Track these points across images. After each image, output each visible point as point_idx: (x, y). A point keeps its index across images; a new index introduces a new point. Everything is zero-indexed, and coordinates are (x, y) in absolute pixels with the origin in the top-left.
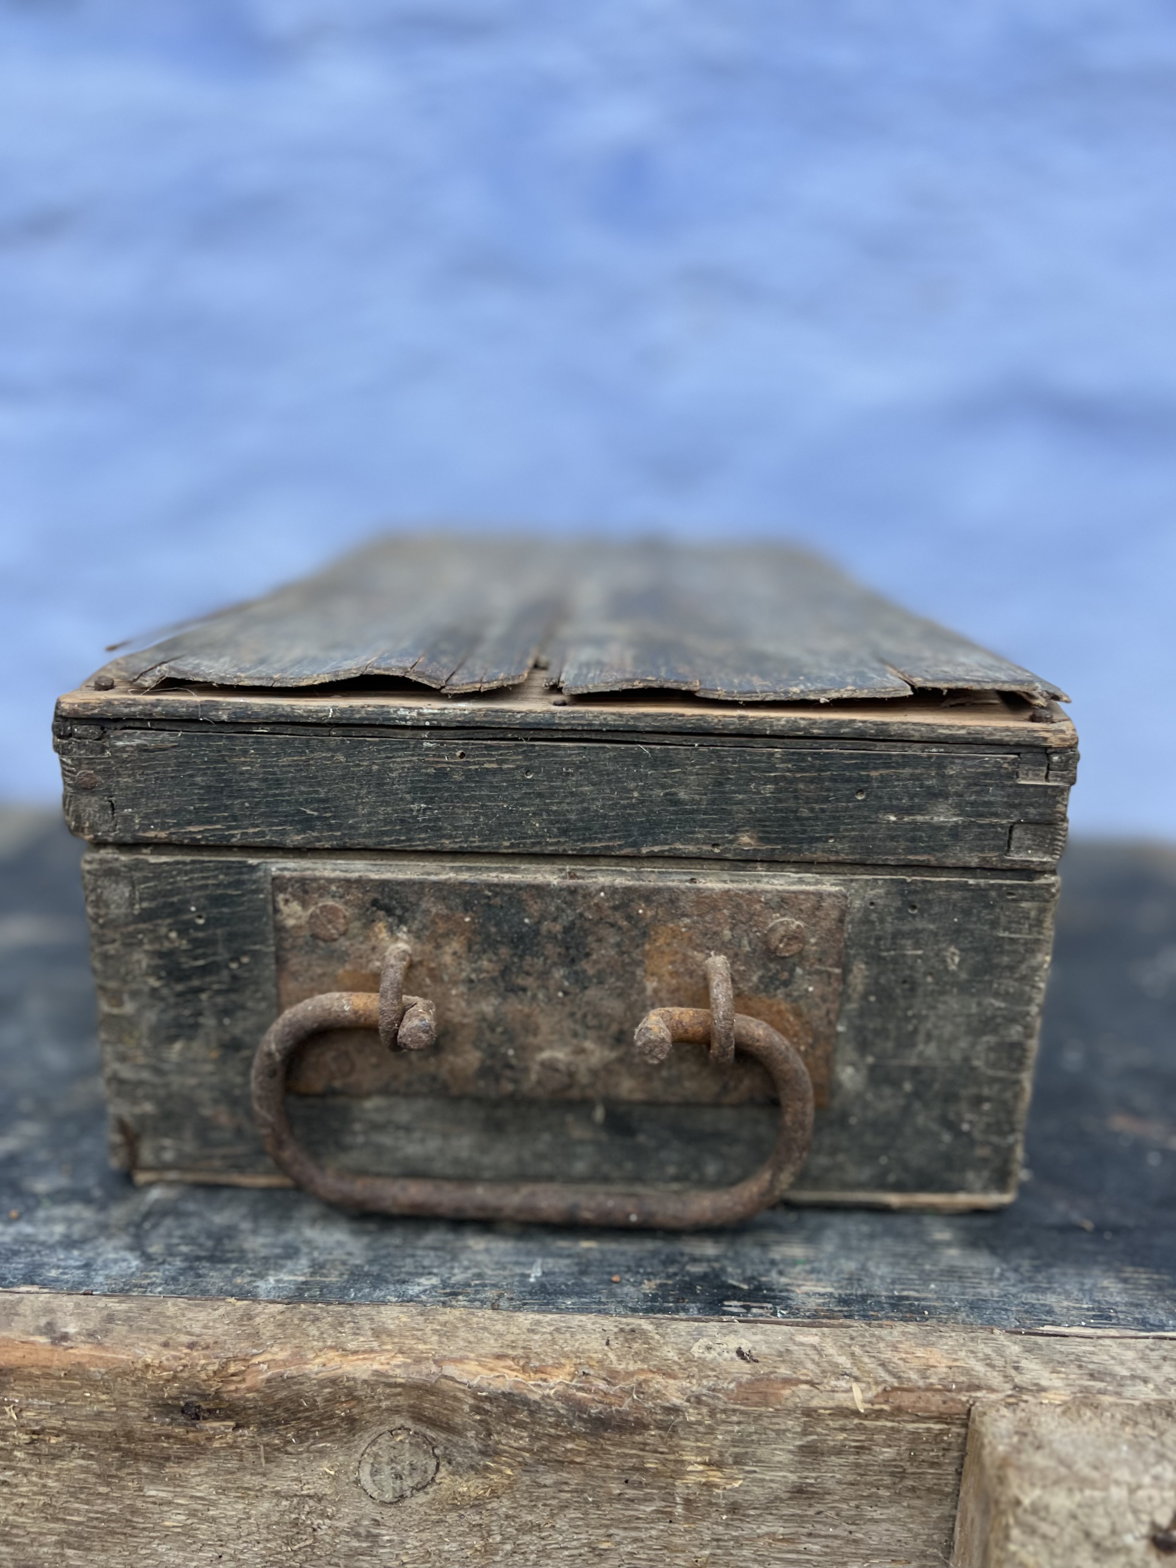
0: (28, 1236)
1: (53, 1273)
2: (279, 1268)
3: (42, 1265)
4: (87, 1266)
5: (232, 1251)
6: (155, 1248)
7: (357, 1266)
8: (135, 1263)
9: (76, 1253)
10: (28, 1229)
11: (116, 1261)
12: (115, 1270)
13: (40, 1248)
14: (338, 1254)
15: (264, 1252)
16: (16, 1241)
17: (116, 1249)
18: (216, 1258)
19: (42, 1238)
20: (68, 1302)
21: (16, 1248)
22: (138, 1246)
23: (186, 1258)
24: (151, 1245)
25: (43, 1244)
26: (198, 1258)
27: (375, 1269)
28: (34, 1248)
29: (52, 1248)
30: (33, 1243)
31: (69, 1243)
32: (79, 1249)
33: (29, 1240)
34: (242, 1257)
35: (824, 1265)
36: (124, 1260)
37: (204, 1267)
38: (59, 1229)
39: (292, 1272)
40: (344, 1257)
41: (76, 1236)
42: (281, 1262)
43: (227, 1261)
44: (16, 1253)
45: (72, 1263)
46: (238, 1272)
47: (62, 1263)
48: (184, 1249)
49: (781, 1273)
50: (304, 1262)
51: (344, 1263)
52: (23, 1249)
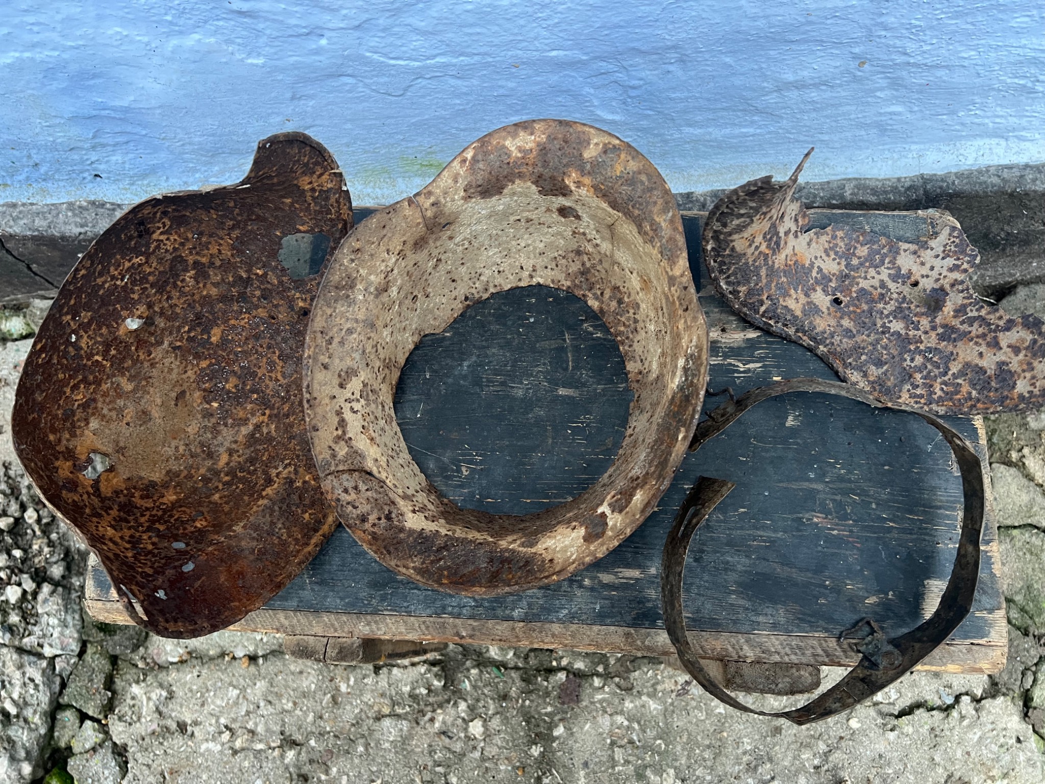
1: (450, 609)
2: (517, 605)
3: (445, 605)
7: (542, 604)
20: (459, 622)
27: (547, 606)
39: (522, 607)
51: (538, 603)
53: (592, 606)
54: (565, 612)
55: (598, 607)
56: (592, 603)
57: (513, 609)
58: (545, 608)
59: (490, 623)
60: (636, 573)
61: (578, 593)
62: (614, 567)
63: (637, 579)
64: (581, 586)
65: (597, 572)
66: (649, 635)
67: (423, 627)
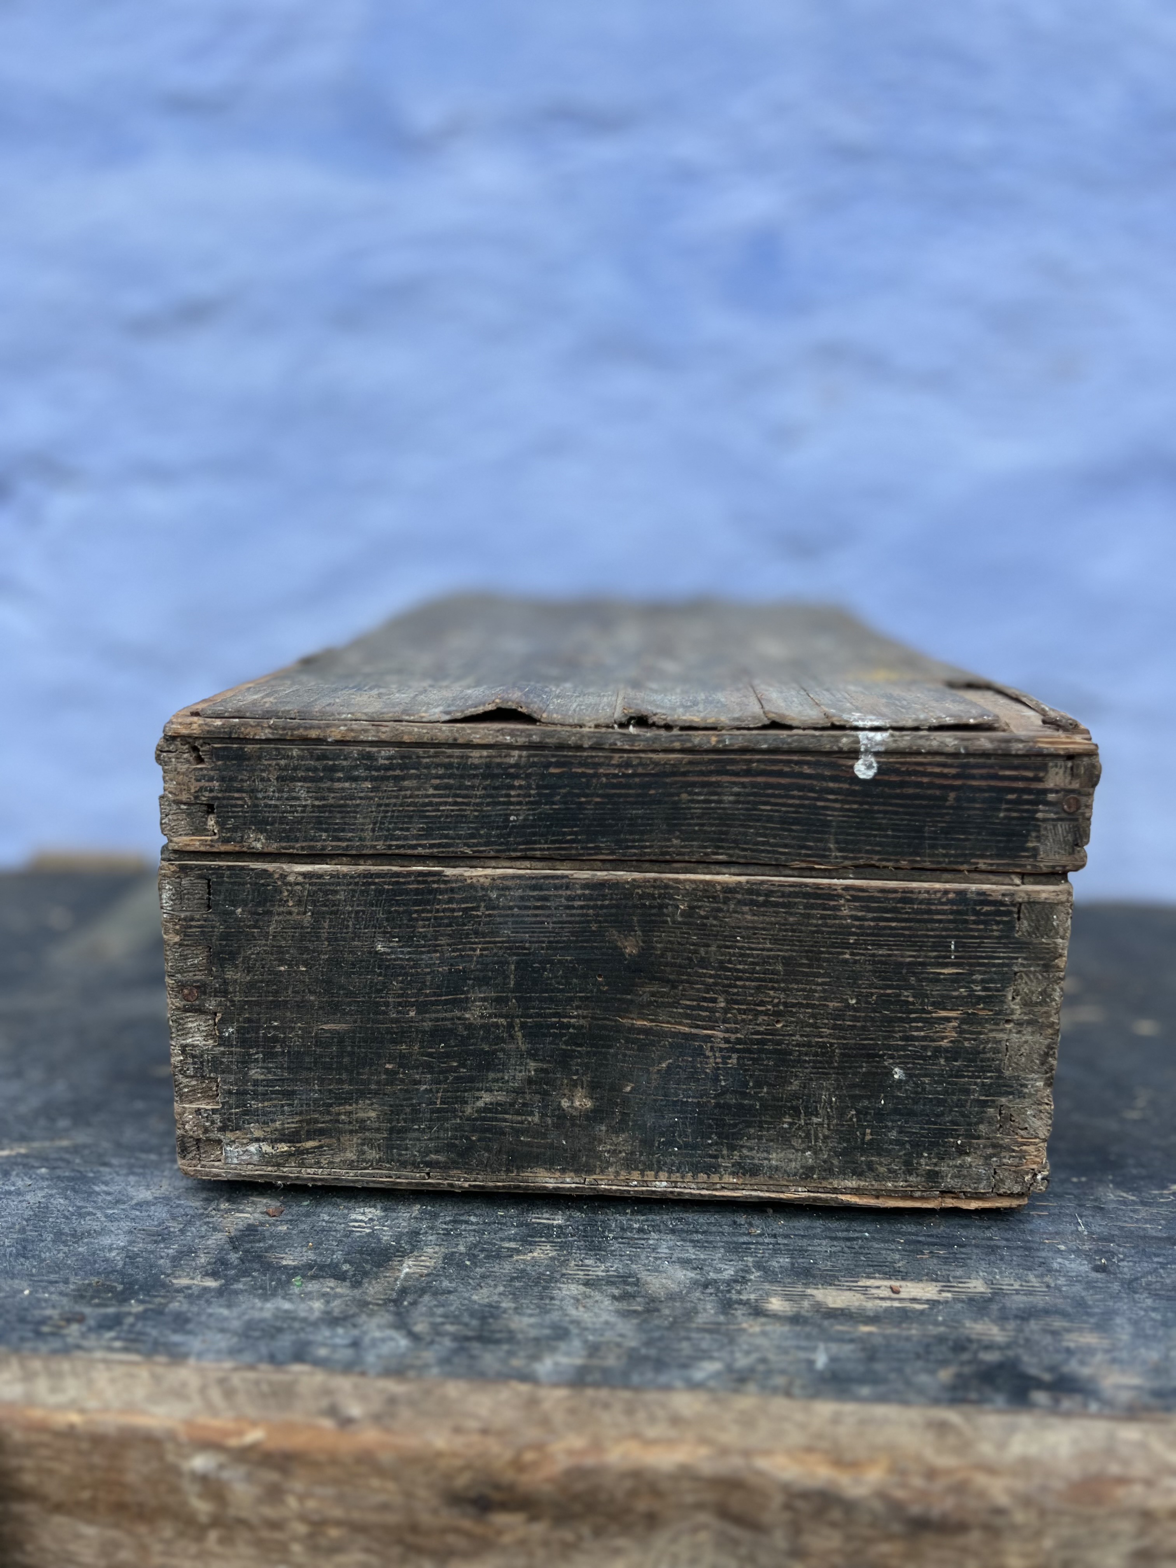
0: (286, 1311)
1: (323, 1352)
2: (553, 1350)
3: (308, 1343)
4: (355, 1344)
5: (500, 1331)
6: (420, 1328)
7: (633, 1349)
8: (403, 1343)
9: (340, 1331)
10: (287, 1306)
11: (383, 1340)
12: (385, 1349)
13: (304, 1325)
14: (609, 1335)
15: (533, 1333)
16: (276, 1317)
17: (380, 1327)
18: (486, 1339)
19: (303, 1314)
20: (344, 1384)
21: (278, 1324)
22: (402, 1324)
23: (455, 1338)
24: (415, 1324)
25: (304, 1320)
26: (467, 1339)
27: (653, 1352)
28: (297, 1325)
29: (315, 1324)
30: (294, 1319)
31: (332, 1321)
32: (344, 1327)
33: (290, 1317)
34: (511, 1337)
35: (1124, 1355)
36: (392, 1339)
37: (476, 1347)
38: (318, 1305)
39: (568, 1354)
40: (619, 1339)
41: (336, 1313)
42: (554, 1343)
43: (498, 1342)
44: (280, 1330)
45: (338, 1341)
46: (511, 1354)
47: (329, 1342)
48: (450, 1328)
49: (1082, 1363)
50: (577, 1343)
51: (619, 1345)
52: (285, 1325)
53: (802, 1355)
54: (711, 1367)
55: (821, 1360)
56: (799, 1348)
57: (535, 1357)
58: (646, 1358)
59: (453, 1389)
60: (927, 1291)
61: (753, 1326)
62: (853, 1273)
63: (933, 1303)
64: (757, 1311)
65: (806, 1285)
66: (1012, 1430)
67: (215, 1395)
